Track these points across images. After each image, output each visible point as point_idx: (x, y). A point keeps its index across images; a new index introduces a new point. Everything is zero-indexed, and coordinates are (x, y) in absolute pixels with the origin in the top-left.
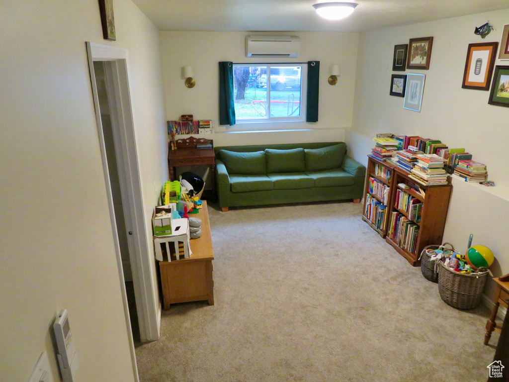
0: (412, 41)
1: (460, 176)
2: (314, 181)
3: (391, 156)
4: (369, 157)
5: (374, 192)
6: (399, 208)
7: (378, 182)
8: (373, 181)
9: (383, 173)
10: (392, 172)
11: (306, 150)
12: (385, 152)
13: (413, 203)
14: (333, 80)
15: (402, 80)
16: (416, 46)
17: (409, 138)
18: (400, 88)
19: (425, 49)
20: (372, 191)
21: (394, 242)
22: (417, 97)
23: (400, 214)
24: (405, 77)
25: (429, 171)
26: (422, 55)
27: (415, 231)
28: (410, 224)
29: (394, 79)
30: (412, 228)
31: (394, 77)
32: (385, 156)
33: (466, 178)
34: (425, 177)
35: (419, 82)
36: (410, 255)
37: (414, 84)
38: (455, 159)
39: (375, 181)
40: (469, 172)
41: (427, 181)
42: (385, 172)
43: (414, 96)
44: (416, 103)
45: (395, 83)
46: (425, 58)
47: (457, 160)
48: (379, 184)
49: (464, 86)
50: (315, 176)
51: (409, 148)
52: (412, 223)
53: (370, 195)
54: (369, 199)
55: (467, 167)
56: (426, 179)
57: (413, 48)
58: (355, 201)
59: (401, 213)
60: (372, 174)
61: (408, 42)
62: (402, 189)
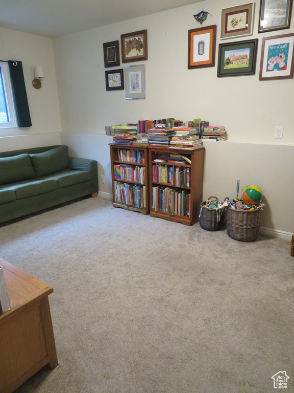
0: (123, 37)
1: (210, 138)
2: (57, 182)
3: (135, 139)
4: (111, 146)
5: (122, 177)
6: (160, 181)
7: (124, 167)
8: (119, 168)
9: (128, 158)
10: (145, 151)
11: (31, 155)
12: (129, 136)
13: (179, 171)
14: (37, 83)
15: (119, 75)
16: (130, 41)
17: (144, 122)
18: (118, 82)
19: (141, 42)
20: (120, 177)
21: (161, 213)
22: (140, 86)
23: (161, 187)
24: (121, 71)
25: (191, 137)
26: (138, 48)
27: (184, 196)
28: (176, 191)
29: (109, 75)
30: (179, 194)
31: (107, 73)
32: (130, 140)
33: (216, 138)
34: (190, 143)
35: (139, 73)
36: (183, 218)
37: (133, 75)
38: (201, 126)
39: (121, 168)
40: (217, 133)
41: (192, 146)
42: (131, 156)
43: (135, 86)
44: (140, 91)
45: (111, 78)
46: (142, 50)
47: (203, 126)
48: (127, 168)
49: (190, 67)
50: (55, 178)
51: (156, 126)
52: (179, 190)
53: (118, 181)
54: (118, 186)
55: (214, 130)
56: (191, 145)
57: (126, 43)
58: (93, 195)
59: (163, 186)
60: (117, 162)
61: (119, 39)
62: (158, 164)
